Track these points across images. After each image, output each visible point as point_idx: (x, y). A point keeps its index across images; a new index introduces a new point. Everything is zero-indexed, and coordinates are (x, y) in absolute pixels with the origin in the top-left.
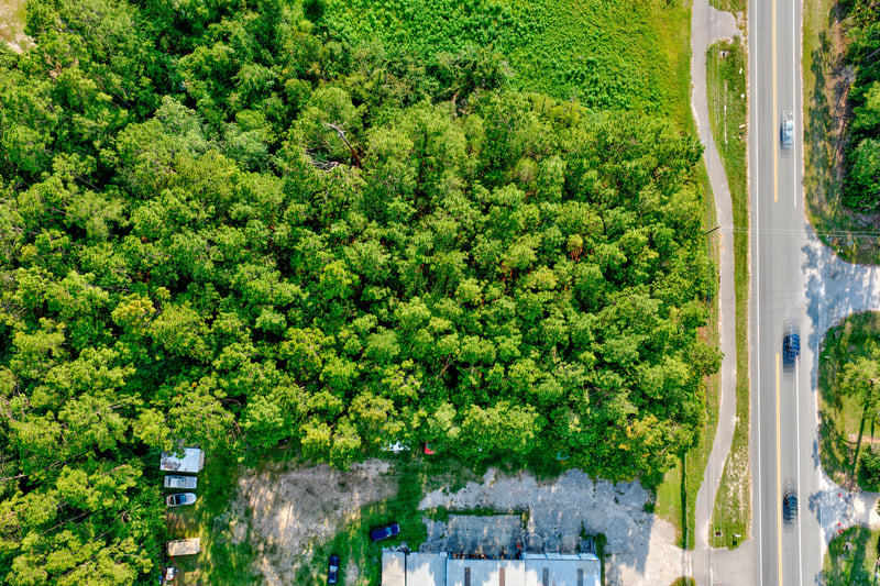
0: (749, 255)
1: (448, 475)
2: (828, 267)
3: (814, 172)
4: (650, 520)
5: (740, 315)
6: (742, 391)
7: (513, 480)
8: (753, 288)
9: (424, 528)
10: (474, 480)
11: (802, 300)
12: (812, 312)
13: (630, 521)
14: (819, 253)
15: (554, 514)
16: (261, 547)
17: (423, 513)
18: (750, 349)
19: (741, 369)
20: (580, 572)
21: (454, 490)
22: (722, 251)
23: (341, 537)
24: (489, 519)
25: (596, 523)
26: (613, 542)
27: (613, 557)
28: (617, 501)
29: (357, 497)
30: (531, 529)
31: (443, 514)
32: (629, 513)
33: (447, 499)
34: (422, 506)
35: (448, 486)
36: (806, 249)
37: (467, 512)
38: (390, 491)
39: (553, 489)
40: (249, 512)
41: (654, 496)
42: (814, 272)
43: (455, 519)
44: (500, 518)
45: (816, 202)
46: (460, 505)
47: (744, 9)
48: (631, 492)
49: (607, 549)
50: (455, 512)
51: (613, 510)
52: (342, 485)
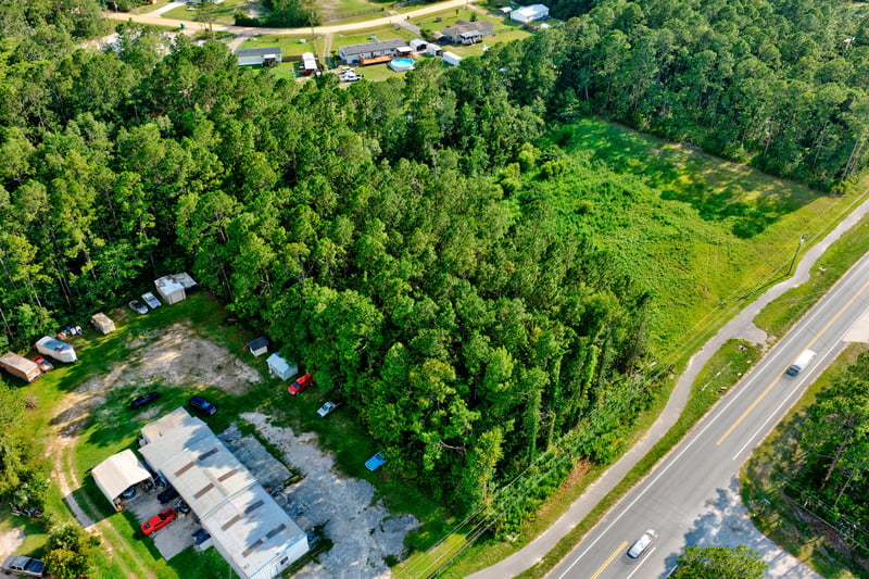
0: (662, 460)
1: (284, 414)
2: (733, 519)
3: (771, 451)
4: (381, 571)
5: (617, 492)
6: (566, 545)
7: (319, 452)
8: (647, 483)
9: (227, 427)
10: (294, 430)
11: (689, 523)
12: (691, 538)
13: (365, 556)
14: (733, 504)
15: (317, 496)
16: (133, 359)
17: (238, 419)
18: (603, 519)
19: (582, 528)
20: (283, 527)
21: (274, 424)
23: (177, 391)
24: (271, 458)
25: (337, 531)
26: (334, 556)
27: (320, 567)
28: (372, 532)
29: (217, 380)
30: (289, 491)
31: (249, 430)
32: (372, 549)
33: (263, 425)
34: (242, 416)
35: (274, 418)
36: (722, 493)
37: (264, 442)
38: (238, 393)
39: (338, 481)
40: (157, 339)
41: (406, 556)
42: (717, 512)
43: (252, 439)
44: (279, 464)
45: (758, 470)
46: (265, 435)
47: (779, 337)
48: (391, 536)
49: (322, 556)
50: (257, 436)
51: (361, 536)
52: (220, 368)
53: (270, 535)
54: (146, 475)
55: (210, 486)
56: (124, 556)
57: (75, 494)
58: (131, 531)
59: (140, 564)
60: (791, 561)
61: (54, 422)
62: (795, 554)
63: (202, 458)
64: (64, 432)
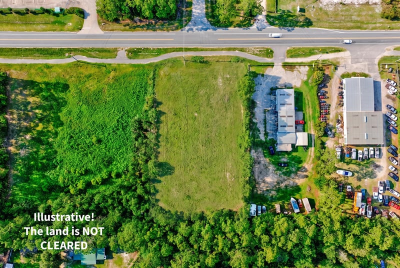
0: (189, 47)
1: (256, 133)
2: (193, 25)
3: (165, 29)
4: (266, 75)
5: (207, 50)
6: (229, 49)
7: (256, 114)
8: (200, 46)
9: (270, 139)
10: (256, 125)
11: (202, 32)
12: (206, 29)
13: (267, 81)
14: (189, 27)
15: (265, 102)
16: (277, 186)
17: (266, 140)
18: (217, 47)
19: (222, 50)
20: (281, 95)
21: (259, 131)
22: (189, 55)
23: (274, 163)
24: (267, 120)
25: (267, 90)
26: (273, 85)
27: (277, 85)
28: (261, 85)
29: (262, 159)
30: (269, 109)
31: (266, 134)
32: (264, 81)
33: (262, 133)
34: (264, 140)
35: (258, 133)
36: (188, 31)
37: (265, 127)
38: (260, 149)
39: (258, 102)
40: (268, 190)
41: (259, 74)
42: (194, 29)
43: (267, 131)
44: (267, 118)
45: (174, 28)
46: (264, 129)
47: (117, 48)
48: (258, 80)
50: (265, 131)
51: (264, 86)
52: (259, 163)
53: (284, 95)
54: (297, 133)
55: (288, 116)
56: (310, 120)
57: (311, 147)
58: (306, 125)
59: (308, 115)
60: (194, 10)
61: (307, 176)
62: (191, 11)
63: (285, 126)
64: (306, 171)
